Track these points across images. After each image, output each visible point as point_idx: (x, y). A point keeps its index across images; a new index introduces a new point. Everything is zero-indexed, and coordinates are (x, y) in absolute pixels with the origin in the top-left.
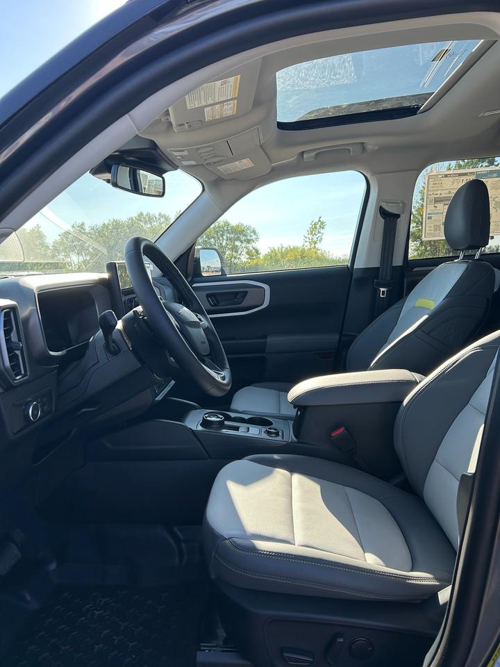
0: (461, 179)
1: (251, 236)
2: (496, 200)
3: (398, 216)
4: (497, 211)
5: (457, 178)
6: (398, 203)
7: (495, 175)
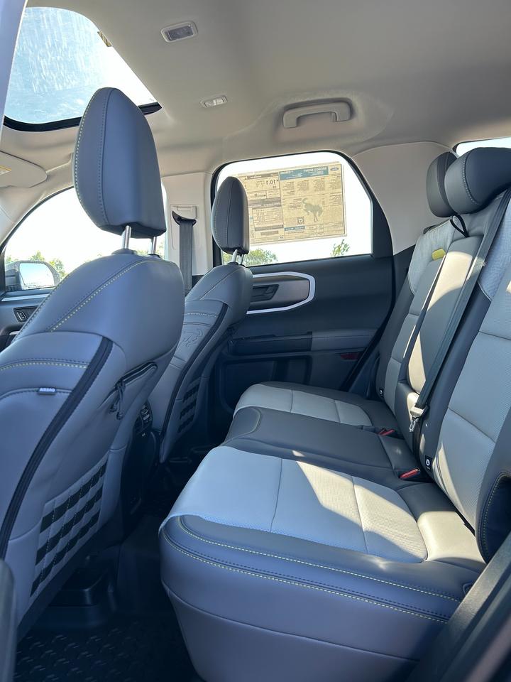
0: (265, 180)
1: (271, 261)
2: (306, 201)
3: (192, 222)
4: (308, 214)
5: (261, 179)
6: (190, 207)
7: (299, 175)
